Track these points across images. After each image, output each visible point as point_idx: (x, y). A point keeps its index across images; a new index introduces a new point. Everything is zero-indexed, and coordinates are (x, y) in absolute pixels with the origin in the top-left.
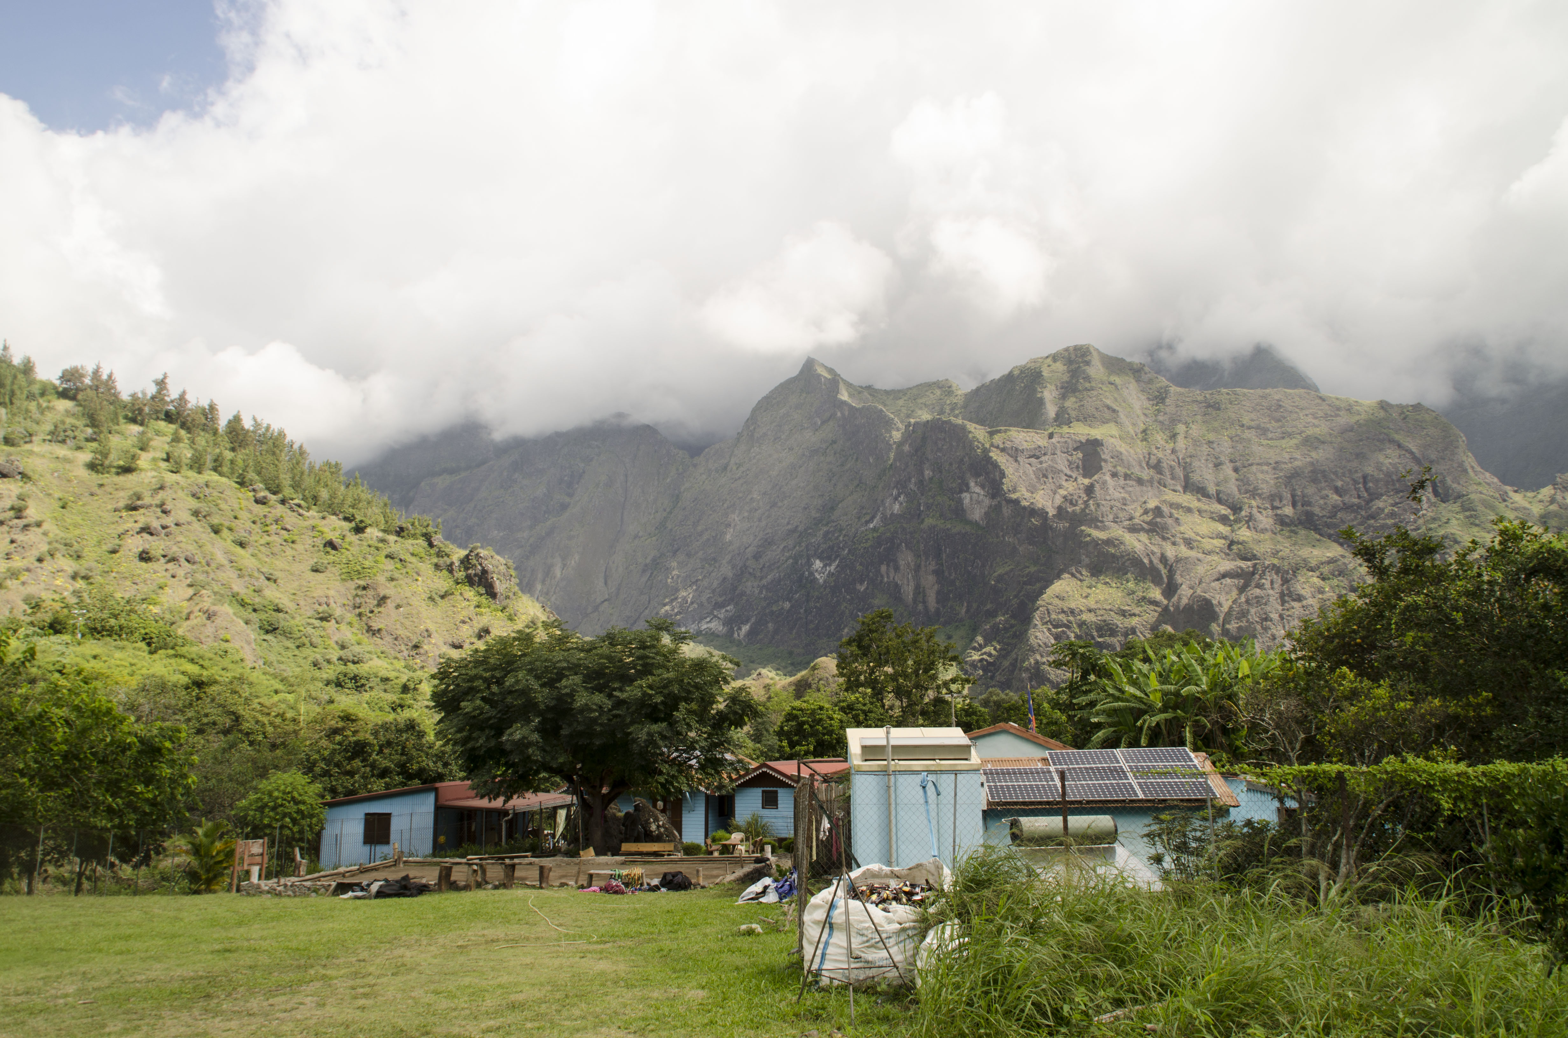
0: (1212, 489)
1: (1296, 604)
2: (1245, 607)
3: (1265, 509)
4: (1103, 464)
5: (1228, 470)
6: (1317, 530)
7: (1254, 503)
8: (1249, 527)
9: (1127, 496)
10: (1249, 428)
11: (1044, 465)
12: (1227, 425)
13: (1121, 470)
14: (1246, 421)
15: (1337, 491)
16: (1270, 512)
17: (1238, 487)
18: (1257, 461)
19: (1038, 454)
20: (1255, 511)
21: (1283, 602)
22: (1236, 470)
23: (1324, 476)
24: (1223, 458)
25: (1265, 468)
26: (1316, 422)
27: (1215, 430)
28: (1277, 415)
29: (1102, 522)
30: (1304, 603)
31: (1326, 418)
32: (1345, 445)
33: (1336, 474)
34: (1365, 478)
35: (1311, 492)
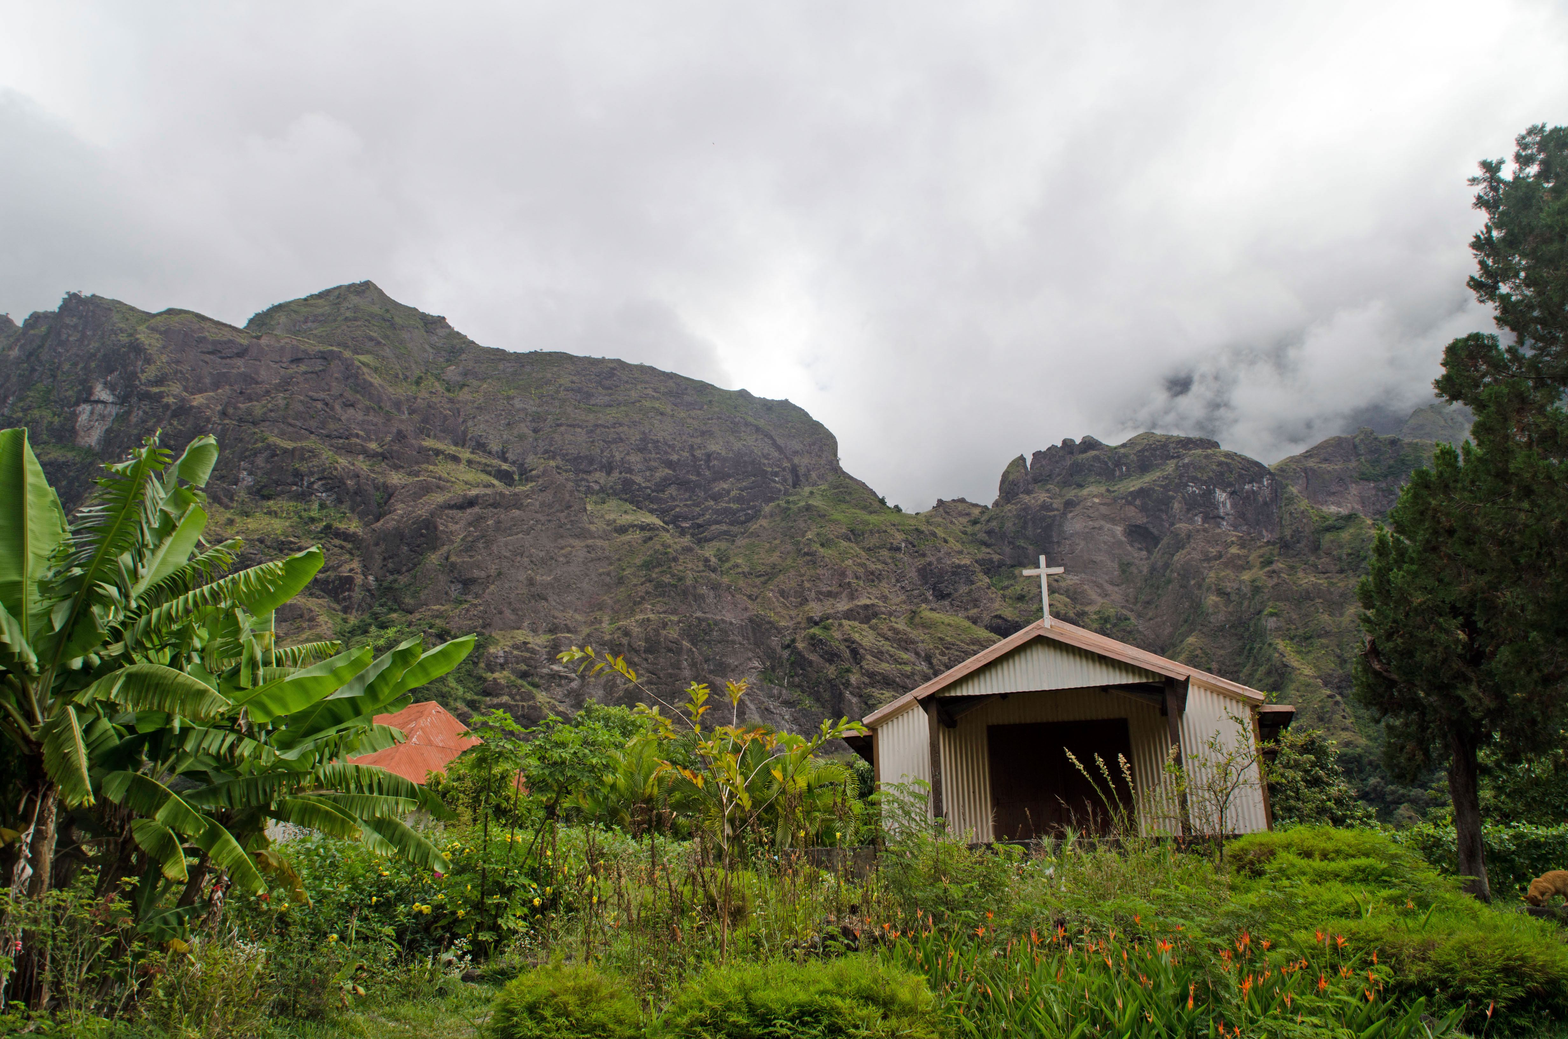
0: (496, 446)
6: (634, 501)
7: (552, 463)
9: (361, 433)
10: (567, 389)
12: (538, 384)
13: (362, 401)
15: (670, 464)
22: (537, 430)
25: (578, 430)
26: (657, 395)
27: (520, 388)
28: (607, 383)
31: (670, 393)
32: (689, 421)
33: (672, 447)
34: (710, 456)
35: (635, 460)
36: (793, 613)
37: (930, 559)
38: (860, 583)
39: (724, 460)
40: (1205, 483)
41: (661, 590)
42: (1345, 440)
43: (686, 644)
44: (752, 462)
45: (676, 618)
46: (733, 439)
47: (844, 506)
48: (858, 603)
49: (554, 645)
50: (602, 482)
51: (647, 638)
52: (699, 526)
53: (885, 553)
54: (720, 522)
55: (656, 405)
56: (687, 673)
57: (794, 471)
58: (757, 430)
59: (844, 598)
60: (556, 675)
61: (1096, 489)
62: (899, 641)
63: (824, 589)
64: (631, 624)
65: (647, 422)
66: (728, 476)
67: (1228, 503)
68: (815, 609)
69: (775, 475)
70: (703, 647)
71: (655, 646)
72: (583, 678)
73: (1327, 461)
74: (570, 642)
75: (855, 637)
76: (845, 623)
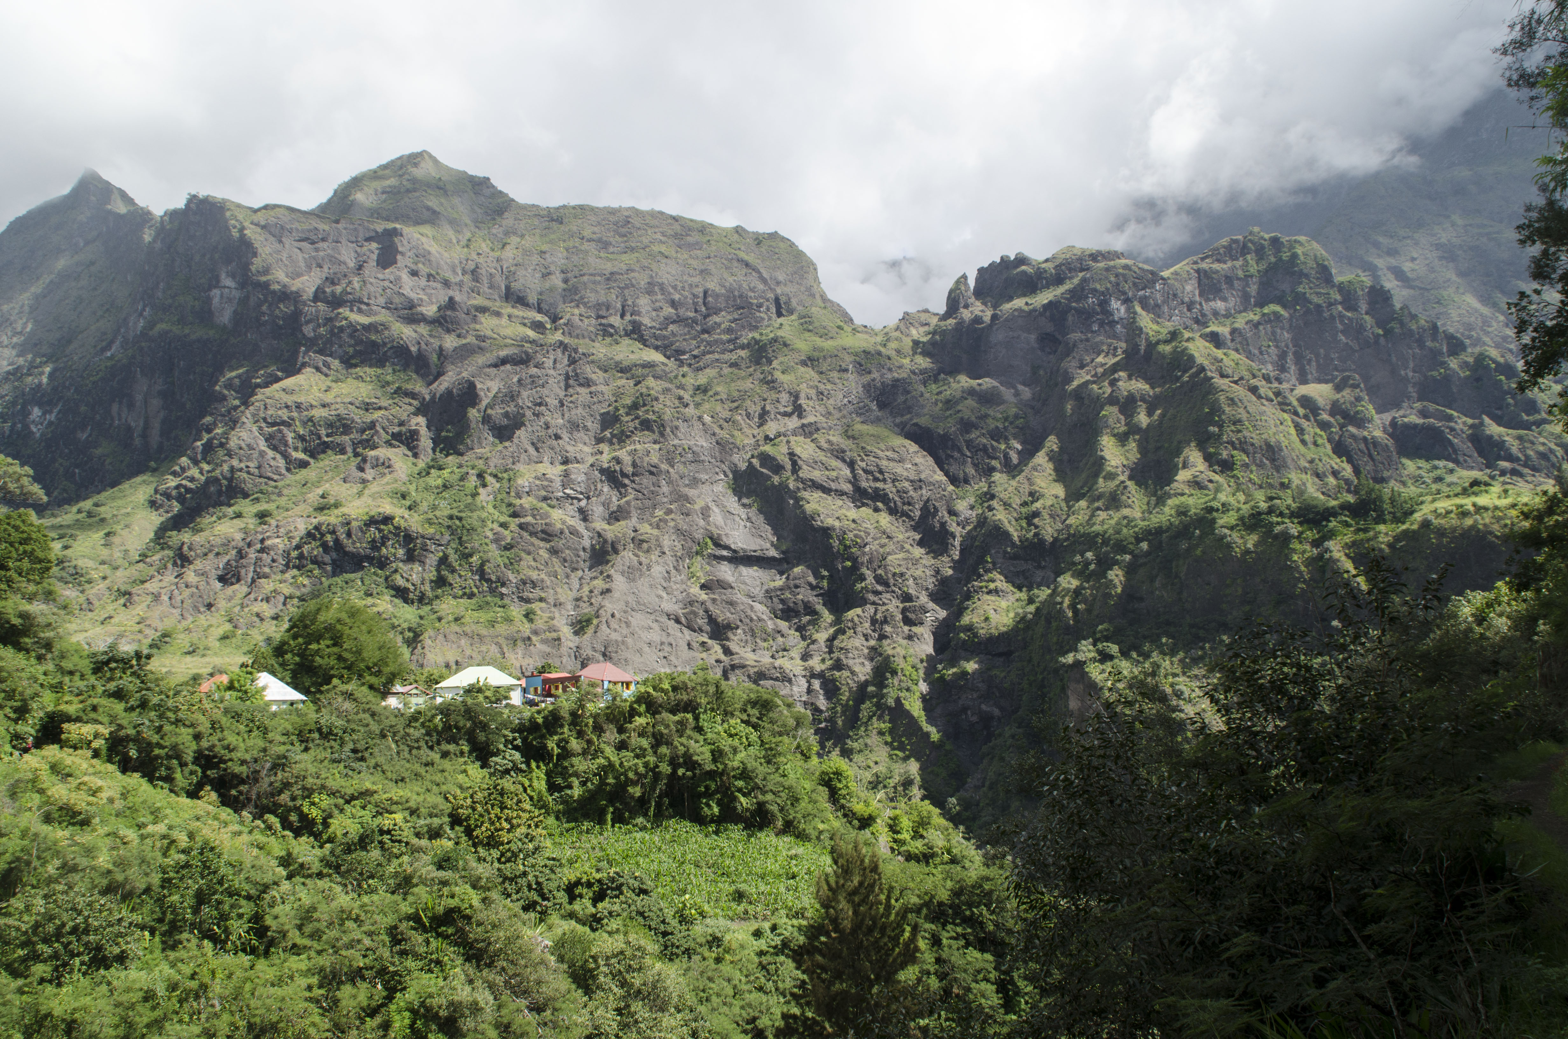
0: (533, 298)
1: (583, 391)
3: (588, 318)
4: (399, 257)
5: (556, 280)
6: (642, 340)
7: (576, 311)
9: (425, 297)
10: (589, 241)
11: (321, 253)
12: (566, 237)
13: (423, 269)
14: (587, 233)
15: (673, 304)
16: (594, 321)
17: (564, 297)
18: (592, 271)
19: (314, 237)
20: (575, 318)
21: (567, 387)
22: (565, 280)
23: (662, 289)
24: (553, 269)
25: (598, 278)
26: (664, 239)
27: (550, 242)
28: (623, 230)
29: (368, 305)
30: (593, 389)
31: (676, 236)
33: (675, 288)
34: (705, 293)
35: (644, 302)
36: (755, 432)
37: (876, 375)
38: (811, 403)
39: (717, 296)
40: (1103, 293)
41: (646, 425)
42: (1236, 241)
43: (664, 467)
44: (741, 296)
45: (657, 447)
46: (726, 275)
47: (807, 334)
48: (805, 421)
49: (566, 474)
50: (616, 325)
51: (634, 465)
52: (695, 357)
53: (835, 375)
54: (713, 352)
55: (663, 248)
56: (665, 489)
57: (777, 300)
58: (747, 265)
59: (795, 418)
60: (568, 496)
61: (1019, 303)
62: (832, 451)
63: (782, 410)
64: (623, 454)
65: (654, 266)
66: (721, 310)
67: (1123, 309)
68: (772, 428)
69: (760, 306)
70: (680, 467)
71: (640, 470)
72: (588, 498)
73: (1219, 261)
74: (579, 472)
75: (798, 451)
76: (792, 438)
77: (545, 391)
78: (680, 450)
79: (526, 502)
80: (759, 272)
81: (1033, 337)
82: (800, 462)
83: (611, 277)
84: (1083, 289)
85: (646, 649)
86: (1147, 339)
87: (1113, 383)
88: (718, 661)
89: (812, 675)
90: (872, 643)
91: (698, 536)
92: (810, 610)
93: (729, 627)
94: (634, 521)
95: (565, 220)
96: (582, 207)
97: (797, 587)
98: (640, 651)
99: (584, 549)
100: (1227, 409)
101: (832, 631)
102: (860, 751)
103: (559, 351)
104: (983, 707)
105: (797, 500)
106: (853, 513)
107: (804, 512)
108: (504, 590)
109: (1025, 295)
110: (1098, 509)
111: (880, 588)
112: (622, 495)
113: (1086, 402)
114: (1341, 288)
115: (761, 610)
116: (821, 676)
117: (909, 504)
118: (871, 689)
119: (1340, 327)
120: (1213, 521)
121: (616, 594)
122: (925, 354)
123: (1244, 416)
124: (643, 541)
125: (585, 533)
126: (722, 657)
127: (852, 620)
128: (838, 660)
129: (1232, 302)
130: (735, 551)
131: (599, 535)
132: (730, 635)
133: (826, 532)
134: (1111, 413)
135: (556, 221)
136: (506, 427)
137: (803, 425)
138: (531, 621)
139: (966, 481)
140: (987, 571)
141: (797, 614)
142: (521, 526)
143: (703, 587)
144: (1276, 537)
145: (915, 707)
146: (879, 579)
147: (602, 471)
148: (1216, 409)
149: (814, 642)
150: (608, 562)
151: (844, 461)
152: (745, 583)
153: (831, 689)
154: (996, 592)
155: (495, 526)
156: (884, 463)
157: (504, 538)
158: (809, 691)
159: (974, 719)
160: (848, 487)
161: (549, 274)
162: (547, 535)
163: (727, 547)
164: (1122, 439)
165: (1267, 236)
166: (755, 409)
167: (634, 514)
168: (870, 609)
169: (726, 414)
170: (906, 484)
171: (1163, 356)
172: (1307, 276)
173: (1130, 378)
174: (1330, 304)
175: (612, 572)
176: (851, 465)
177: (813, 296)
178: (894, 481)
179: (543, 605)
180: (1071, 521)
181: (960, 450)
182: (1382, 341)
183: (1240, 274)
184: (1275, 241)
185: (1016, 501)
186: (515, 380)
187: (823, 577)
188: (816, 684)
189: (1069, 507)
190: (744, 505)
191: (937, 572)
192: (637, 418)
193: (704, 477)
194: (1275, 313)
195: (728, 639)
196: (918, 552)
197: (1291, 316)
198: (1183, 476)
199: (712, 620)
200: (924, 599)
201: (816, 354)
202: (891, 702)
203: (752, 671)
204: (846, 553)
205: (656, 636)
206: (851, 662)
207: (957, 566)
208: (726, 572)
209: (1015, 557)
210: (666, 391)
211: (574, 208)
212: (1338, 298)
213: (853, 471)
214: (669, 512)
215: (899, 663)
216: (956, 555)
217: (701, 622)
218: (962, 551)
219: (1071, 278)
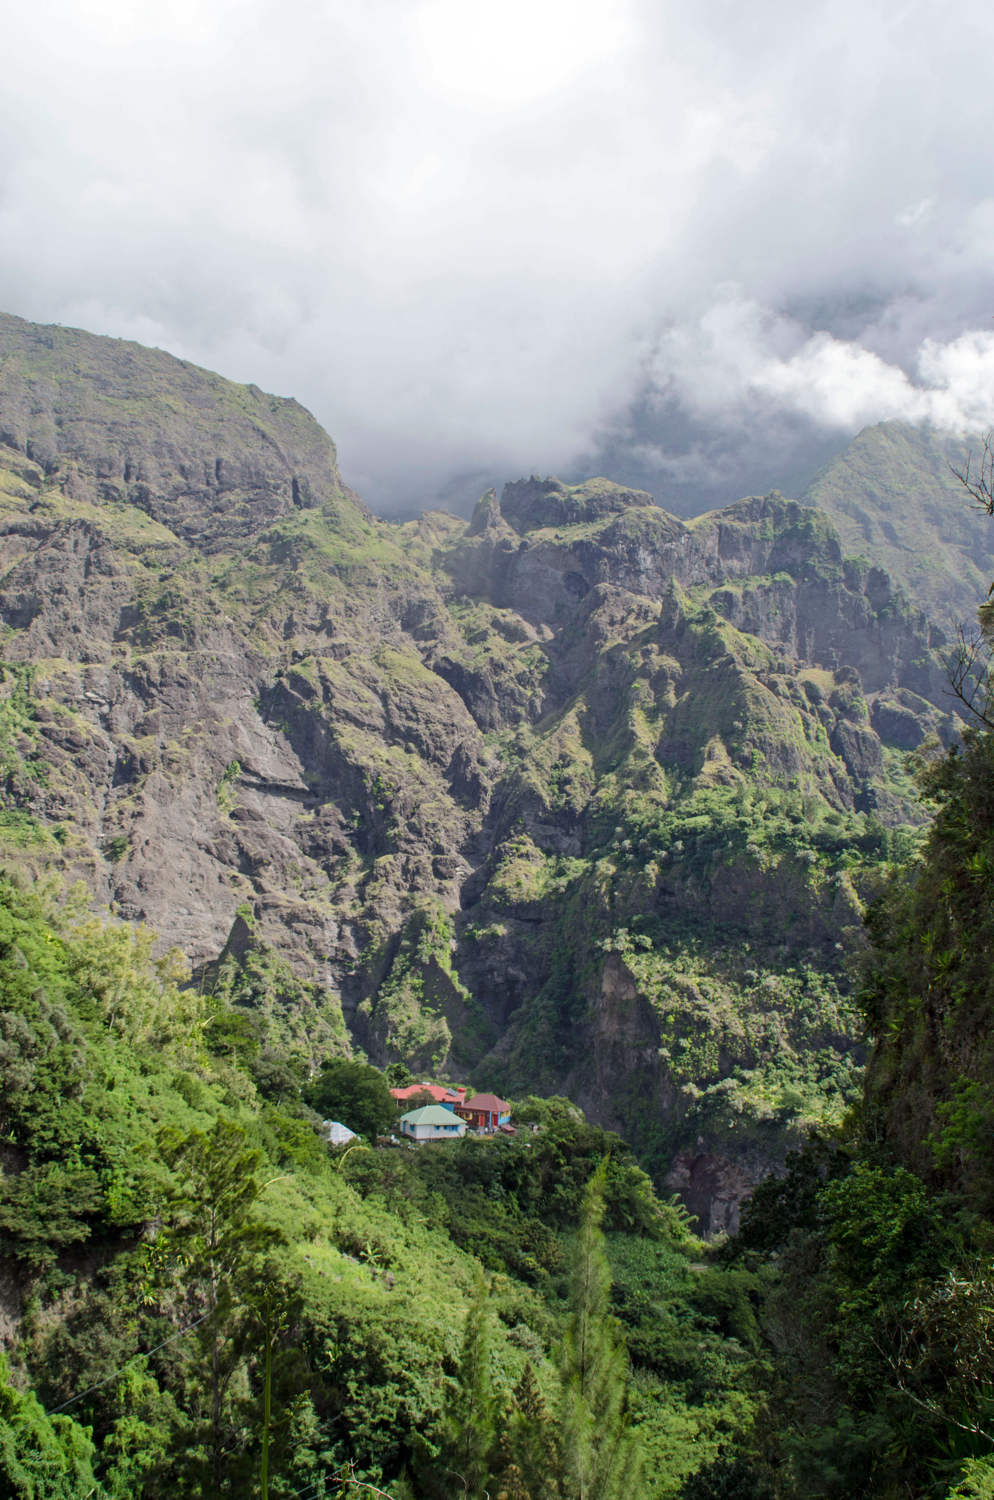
0: (22, 439)
1: (105, 580)
2: (32, 569)
3: (88, 475)
5: (48, 420)
6: (149, 510)
7: (75, 465)
8: (62, 491)
10: (86, 376)
12: (58, 367)
14: (83, 366)
15: (183, 470)
16: (94, 480)
17: (59, 443)
18: (89, 417)
20: (74, 473)
21: (88, 573)
22: (60, 423)
23: (170, 451)
24: (44, 405)
25: (98, 427)
26: (171, 388)
27: (40, 370)
28: (125, 370)
30: (116, 579)
31: (185, 387)
32: (201, 422)
33: (185, 452)
34: (219, 463)
35: (151, 464)
36: (282, 645)
37: (402, 592)
38: (339, 619)
39: (232, 469)
40: (632, 541)
41: (174, 630)
42: (757, 502)
43: (193, 679)
44: (257, 474)
45: (185, 655)
46: (241, 445)
47: (334, 536)
48: (336, 641)
49: (87, 674)
50: (121, 488)
51: (162, 673)
52: (207, 538)
53: (363, 589)
54: (225, 535)
55: (171, 401)
56: (194, 704)
57: (295, 483)
58: (264, 436)
59: (323, 634)
60: (90, 700)
61: (547, 534)
62: (363, 679)
63: (309, 622)
64: (149, 658)
65: (162, 421)
66: (235, 487)
67: (649, 560)
68: (300, 642)
69: (277, 487)
70: (207, 678)
71: (169, 681)
72: (111, 704)
73: (739, 519)
74: (101, 672)
75: (330, 675)
76: (322, 659)
77: (65, 577)
78: (208, 660)
79: (48, 704)
80: (277, 447)
81: (560, 574)
82: (333, 690)
83: (113, 427)
84: (614, 534)
85: (178, 879)
86: (681, 615)
87: (646, 653)
88: (250, 898)
89: (343, 921)
90: (405, 893)
91: (228, 758)
92: (338, 849)
93: (260, 862)
94: (161, 737)
95: (56, 345)
96: (76, 332)
97: (327, 824)
98: (172, 882)
99: (110, 763)
100: (752, 707)
101: (361, 875)
102: (395, 1007)
103: (80, 532)
104: (511, 970)
105: (331, 732)
106: (384, 752)
107: (337, 746)
108: (32, 805)
109: (554, 525)
110: (628, 787)
111: (412, 837)
112: (149, 707)
113: (618, 667)
114: (847, 566)
115: (291, 845)
116: (353, 922)
117: (442, 749)
118: (405, 943)
119: (841, 604)
120: (746, 835)
121: (148, 819)
122: (448, 570)
123: (766, 716)
124: (172, 761)
125: (111, 745)
126: (254, 894)
127: (384, 868)
128: (371, 908)
129: (747, 564)
130: (264, 779)
131: (127, 750)
132: (261, 870)
133: (360, 771)
134: (642, 685)
135: (45, 343)
136: (20, 612)
137: (334, 647)
138: (63, 842)
139: (492, 725)
140: (519, 833)
141: (326, 852)
142: (43, 732)
143: (233, 815)
144: (798, 860)
145: (445, 963)
146: (412, 828)
147: (126, 675)
148: (741, 705)
149: (344, 885)
150: (135, 781)
151: (375, 691)
152: (274, 815)
153: (363, 938)
154: (527, 856)
155: (19, 730)
156: (417, 701)
157: (29, 747)
158: (340, 937)
159: (500, 980)
160: (380, 723)
161: (40, 411)
162: (72, 745)
163: (256, 774)
164: (652, 715)
165: (786, 501)
166: (281, 618)
167: (162, 728)
168: (402, 857)
169: (248, 618)
170: (439, 727)
171: (695, 636)
172: (818, 549)
173: (661, 652)
174: (835, 581)
175: (143, 793)
176: (384, 698)
177: (331, 481)
178: (427, 722)
179: (72, 824)
180: (601, 793)
181: (488, 693)
182: (876, 623)
183: (758, 536)
184: (793, 507)
185: (548, 763)
186: (32, 560)
187: (354, 818)
188: (348, 930)
189: (598, 778)
190: (271, 727)
191: (468, 825)
192: (165, 619)
193: (231, 691)
194: (785, 582)
195: (259, 875)
196: (449, 801)
197: (799, 588)
198: (708, 768)
199: (242, 853)
200: (453, 853)
201: (344, 562)
202: (426, 960)
203: (285, 912)
204: (379, 795)
205: (186, 865)
206: (383, 912)
207: (487, 821)
208: (254, 800)
209: (545, 822)
210: (197, 593)
211: (66, 330)
212: (843, 575)
213: (385, 705)
214: (198, 729)
215: (433, 920)
216: (486, 809)
217: (232, 854)
218: (493, 806)
219: (602, 517)
